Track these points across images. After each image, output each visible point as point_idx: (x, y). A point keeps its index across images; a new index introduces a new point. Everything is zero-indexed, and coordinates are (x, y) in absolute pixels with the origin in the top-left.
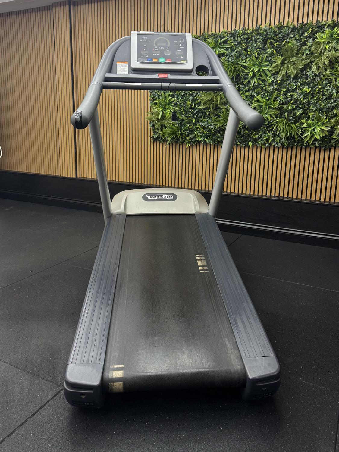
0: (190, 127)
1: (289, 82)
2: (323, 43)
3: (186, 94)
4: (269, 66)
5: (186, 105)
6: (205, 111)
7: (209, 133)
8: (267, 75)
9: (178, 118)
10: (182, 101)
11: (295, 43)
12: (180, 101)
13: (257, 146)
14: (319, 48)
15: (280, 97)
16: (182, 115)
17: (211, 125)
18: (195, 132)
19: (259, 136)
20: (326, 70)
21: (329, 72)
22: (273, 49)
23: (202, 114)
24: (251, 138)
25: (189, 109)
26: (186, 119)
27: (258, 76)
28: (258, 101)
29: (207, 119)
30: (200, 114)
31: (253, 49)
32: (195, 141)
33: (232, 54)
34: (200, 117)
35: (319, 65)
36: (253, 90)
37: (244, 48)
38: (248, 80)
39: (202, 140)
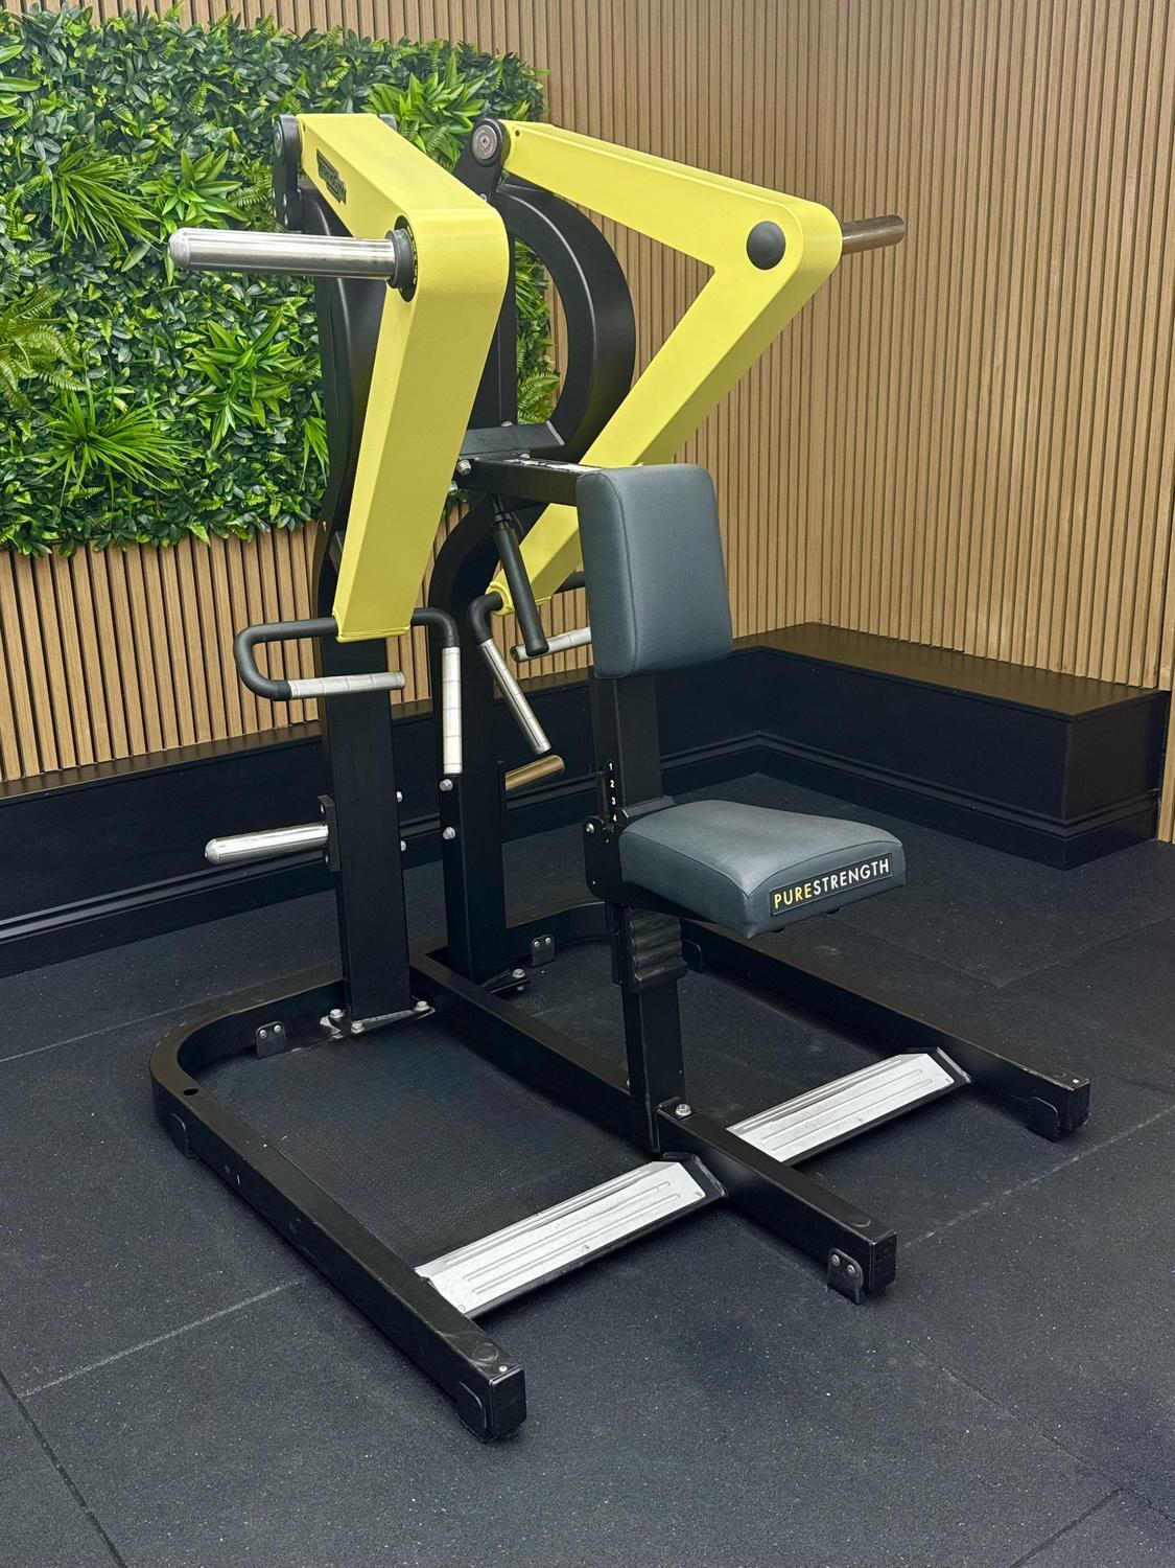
2: (408, 126)
19: (229, 498)
22: (230, 129)
31: (142, 113)
33: (50, 131)
36: (173, 297)
37: (100, 104)
38: (140, 255)
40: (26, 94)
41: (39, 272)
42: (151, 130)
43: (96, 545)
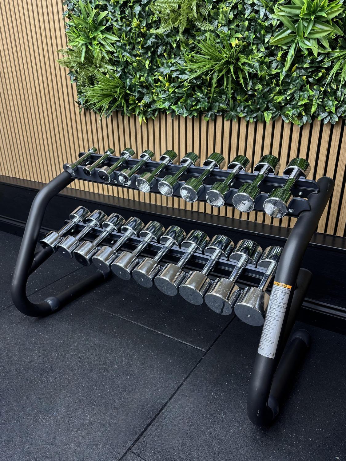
0: (142, 79)
5: (131, 29)
6: (170, 39)
7: (179, 92)
10: (124, 20)
12: (119, 20)
13: (283, 122)
16: (126, 53)
17: (183, 72)
18: (154, 91)
19: (288, 98)
23: (164, 47)
24: (269, 102)
26: (133, 62)
29: (175, 58)
30: (160, 48)
32: (154, 111)
34: (161, 56)
39: (167, 108)
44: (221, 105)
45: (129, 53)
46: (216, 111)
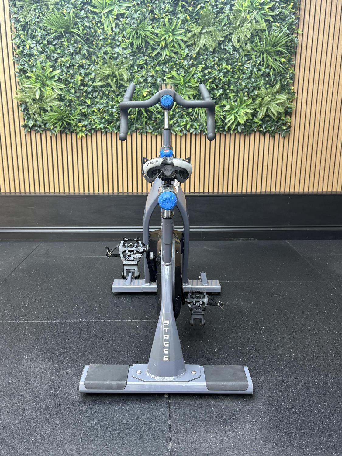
0: (83, 111)
1: (205, 57)
2: (244, 11)
3: (74, 66)
4: (182, 36)
5: (75, 81)
6: (103, 89)
8: (180, 47)
9: (64, 98)
10: (68, 75)
11: (211, 9)
12: (65, 75)
14: (240, 17)
15: (197, 74)
16: (71, 95)
17: (112, 107)
18: (91, 118)
20: (246, 44)
21: (250, 47)
22: (186, 15)
23: (98, 93)
25: (80, 86)
26: (76, 100)
27: (171, 47)
28: (173, 77)
29: (106, 99)
30: (94, 93)
31: (161, 11)
32: (91, 130)
33: (135, 17)
34: (96, 97)
35: (239, 38)
36: (165, 64)
37: (149, 9)
38: (157, 52)
39: (103, 128)
40: (130, 7)
41: (128, 56)
42: (163, 16)
43: (139, 133)
44: (137, 126)
45: (73, 94)
46: (134, 129)
